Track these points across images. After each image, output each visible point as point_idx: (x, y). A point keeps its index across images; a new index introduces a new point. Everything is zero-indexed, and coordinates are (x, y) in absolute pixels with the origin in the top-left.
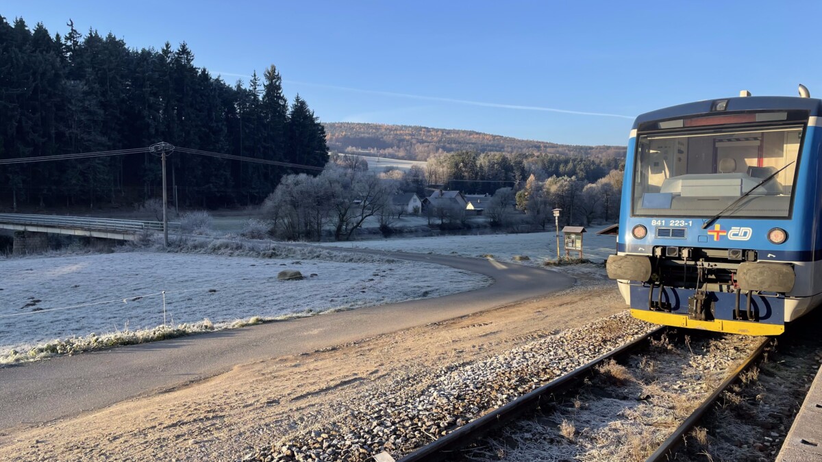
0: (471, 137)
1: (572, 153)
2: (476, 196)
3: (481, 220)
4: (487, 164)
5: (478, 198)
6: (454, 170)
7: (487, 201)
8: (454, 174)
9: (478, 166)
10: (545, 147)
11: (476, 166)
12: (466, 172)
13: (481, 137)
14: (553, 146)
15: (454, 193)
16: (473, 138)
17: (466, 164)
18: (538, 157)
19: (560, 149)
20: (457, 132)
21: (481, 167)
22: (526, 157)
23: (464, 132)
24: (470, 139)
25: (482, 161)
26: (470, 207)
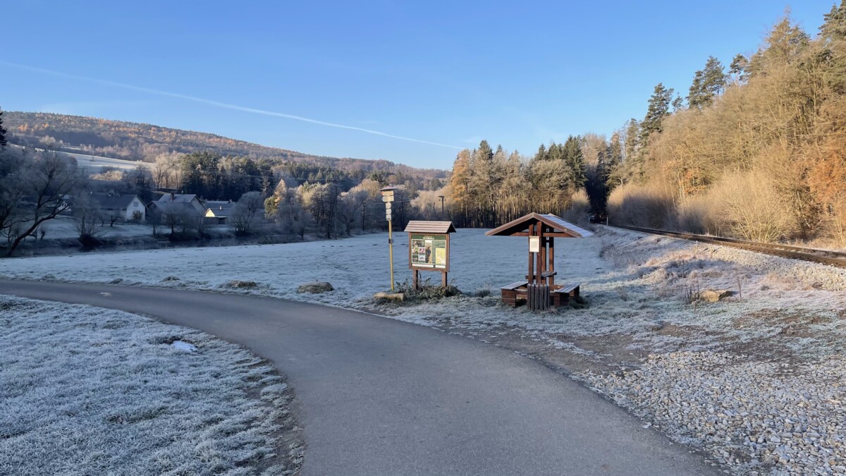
0: (211, 140)
1: (319, 163)
2: (217, 202)
3: (223, 229)
4: (230, 167)
5: (221, 205)
6: (190, 172)
7: (230, 209)
8: (191, 177)
9: (220, 169)
10: (292, 156)
11: (218, 169)
12: (206, 175)
13: (222, 141)
14: (300, 156)
15: (190, 198)
16: (214, 142)
17: (205, 166)
18: (286, 164)
19: (307, 159)
20: (195, 134)
21: (223, 170)
22: (273, 164)
23: (202, 134)
24: (210, 143)
25: (224, 163)
26: (210, 214)
